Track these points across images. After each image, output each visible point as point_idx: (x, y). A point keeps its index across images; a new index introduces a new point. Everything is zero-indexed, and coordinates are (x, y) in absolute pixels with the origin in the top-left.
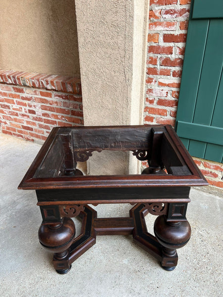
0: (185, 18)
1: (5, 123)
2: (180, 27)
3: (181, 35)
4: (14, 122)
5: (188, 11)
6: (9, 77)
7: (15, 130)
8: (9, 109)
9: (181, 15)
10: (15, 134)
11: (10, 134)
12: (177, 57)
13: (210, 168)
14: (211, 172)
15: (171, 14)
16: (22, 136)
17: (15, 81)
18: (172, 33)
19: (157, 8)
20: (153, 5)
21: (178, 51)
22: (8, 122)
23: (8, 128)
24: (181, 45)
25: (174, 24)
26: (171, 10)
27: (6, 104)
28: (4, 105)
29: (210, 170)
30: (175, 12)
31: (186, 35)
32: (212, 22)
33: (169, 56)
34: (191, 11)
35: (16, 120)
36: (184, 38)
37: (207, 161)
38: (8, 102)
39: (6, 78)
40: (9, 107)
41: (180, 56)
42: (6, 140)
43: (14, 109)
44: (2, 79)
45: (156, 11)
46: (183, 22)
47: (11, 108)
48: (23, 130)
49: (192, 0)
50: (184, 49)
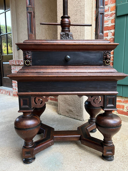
0: (114, 17)
2: (111, 22)
3: (112, 26)
5: (115, 14)
9: (111, 16)
12: (111, 37)
15: (106, 16)
18: (107, 25)
21: (111, 34)
24: (113, 31)
25: (108, 21)
26: (106, 15)
30: (108, 15)
31: (115, 25)
33: (107, 37)
34: (116, 13)
36: (114, 27)
41: (113, 37)
42: (14, 99)
46: (113, 19)
49: (116, 7)
50: (114, 32)
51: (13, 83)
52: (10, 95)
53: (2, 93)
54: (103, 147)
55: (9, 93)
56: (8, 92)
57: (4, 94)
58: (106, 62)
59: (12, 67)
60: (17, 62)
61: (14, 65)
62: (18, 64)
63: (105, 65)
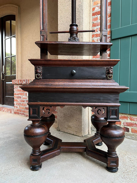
0: (109, 41)
1: (17, 107)
4: (21, 106)
5: (110, 37)
6: (24, 80)
7: (21, 111)
8: (21, 98)
10: (20, 113)
11: (18, 113)
13: (134, 121)
14: (135, 124)
16: (24, 114)
17: (27, 82)
19: (95, 39)
20: (94, 38)
22: (18, 107)
23: (18, 110)
24: (108, 52)
27: (20, 96)
28: (18, 97)
29: (134, 122)
32: (122, 39)
35: (22, 105)
37: (131, 116)
38: (21, 95)
39: (22, 81)
40: (20, 97)
43: (23, 98)
44: (21, 82)
45: (95, 40)
47: (22, 98)
48: (25, 110)
49: (111, 32)
50: (110, 54)
51: (15, 101)
52: (11, 112)
53: (4, 111)
54: (107, 158)
55: (10, 111)
56: (9, 109)
57: (5, 112)
58: (109, 76)
59: (14, 86)
60: (20, 81)
61: (17, 84)
62: (20, 83)
63: (108, 79)
